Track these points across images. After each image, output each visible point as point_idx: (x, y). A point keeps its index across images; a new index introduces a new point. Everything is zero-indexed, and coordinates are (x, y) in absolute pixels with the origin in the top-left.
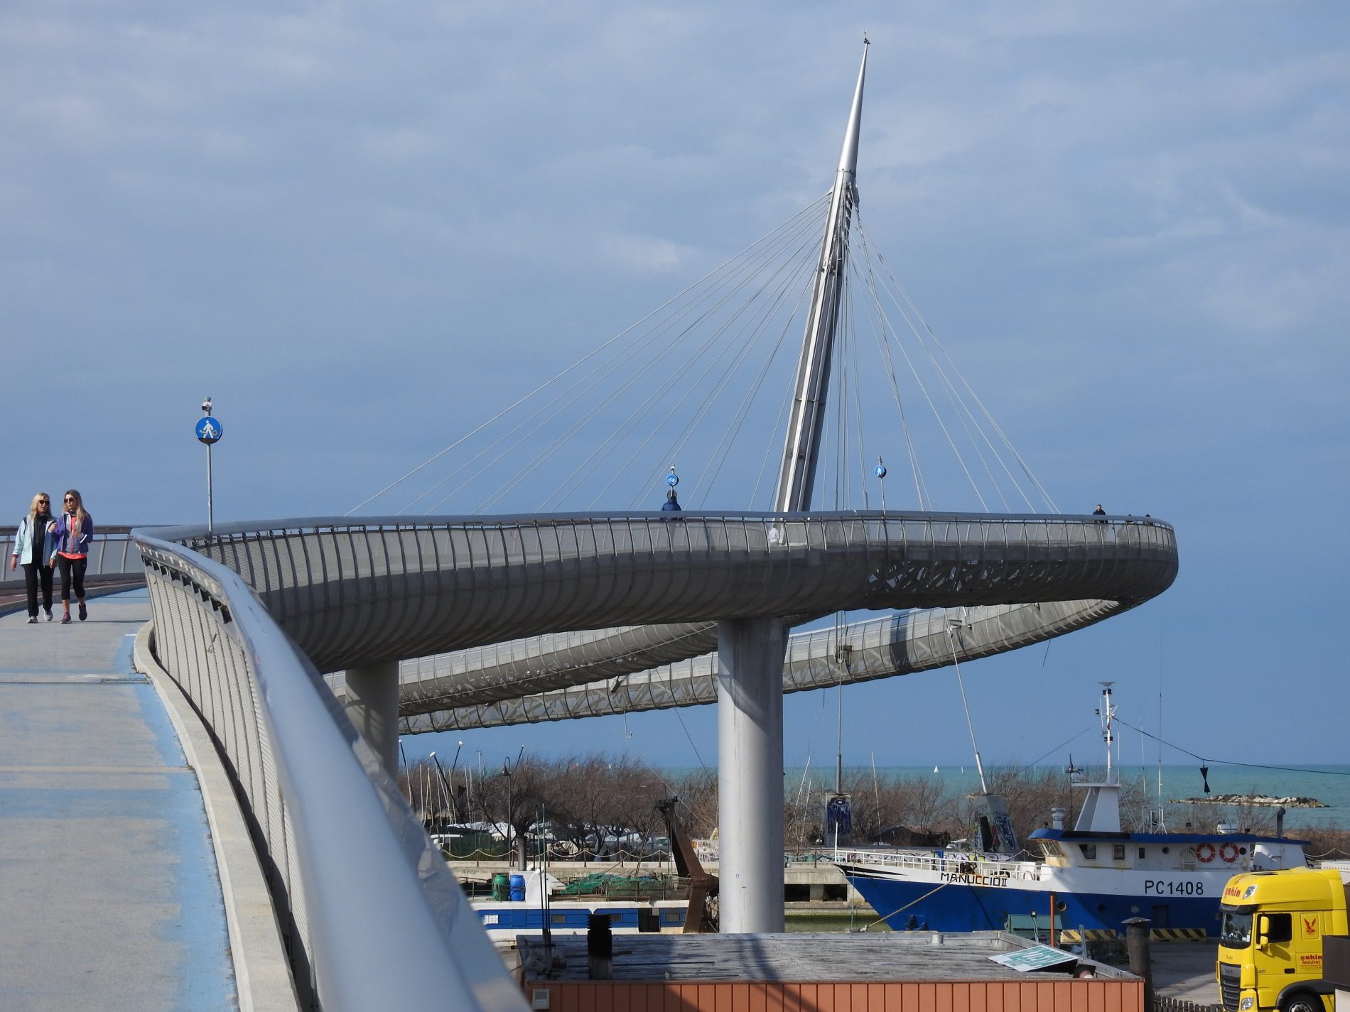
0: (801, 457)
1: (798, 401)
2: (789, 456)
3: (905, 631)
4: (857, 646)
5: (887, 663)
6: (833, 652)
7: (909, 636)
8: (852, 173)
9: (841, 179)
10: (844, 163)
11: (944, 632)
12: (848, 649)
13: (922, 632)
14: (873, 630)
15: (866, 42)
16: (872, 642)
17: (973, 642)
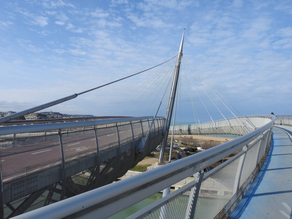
0: (172, 98)
1: (172, 89)
2: (170, 98)
3: (190, 128)
4: (182, 129)
5: (187, 133)
6: (179, 130)
7: (191, 129)
8: (182, 51)
9: (180, 51)
10: (180, 49)
11: (197, 129)
12: (181, 130)
13: (193, 128)
14: (185, 127)
15: (184, 29)
16: (185, 129)
17: (202, 132)
